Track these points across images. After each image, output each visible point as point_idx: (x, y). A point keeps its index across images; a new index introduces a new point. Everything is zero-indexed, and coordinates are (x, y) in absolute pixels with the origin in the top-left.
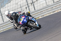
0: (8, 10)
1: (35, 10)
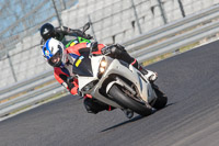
1: (184, 16)
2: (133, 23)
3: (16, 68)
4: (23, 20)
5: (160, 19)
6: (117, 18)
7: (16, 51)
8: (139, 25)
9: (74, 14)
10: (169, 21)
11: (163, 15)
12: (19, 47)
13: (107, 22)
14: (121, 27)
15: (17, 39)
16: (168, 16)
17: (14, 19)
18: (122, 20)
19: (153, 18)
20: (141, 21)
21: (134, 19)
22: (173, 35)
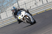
0: (25, 2)
1: (47, 2)
2: (35, 4)
3: (7, 14)
4: (9, 3)
5: (42, 3)
6: (31, 3)
7: (7, 10)
8: (37, 4)
9: (21, 1)
10: (44, 3)
11: (42, 2)
12: (8, 9)
13: (29, 3)
14: (32, 5)
15: (8, 7)
16: (44, 2)
17: (7, 3)
18: (32, 3)
19: (40, 3)
20: (37, 3)
21: (35, 3)
22: (45, 7)
